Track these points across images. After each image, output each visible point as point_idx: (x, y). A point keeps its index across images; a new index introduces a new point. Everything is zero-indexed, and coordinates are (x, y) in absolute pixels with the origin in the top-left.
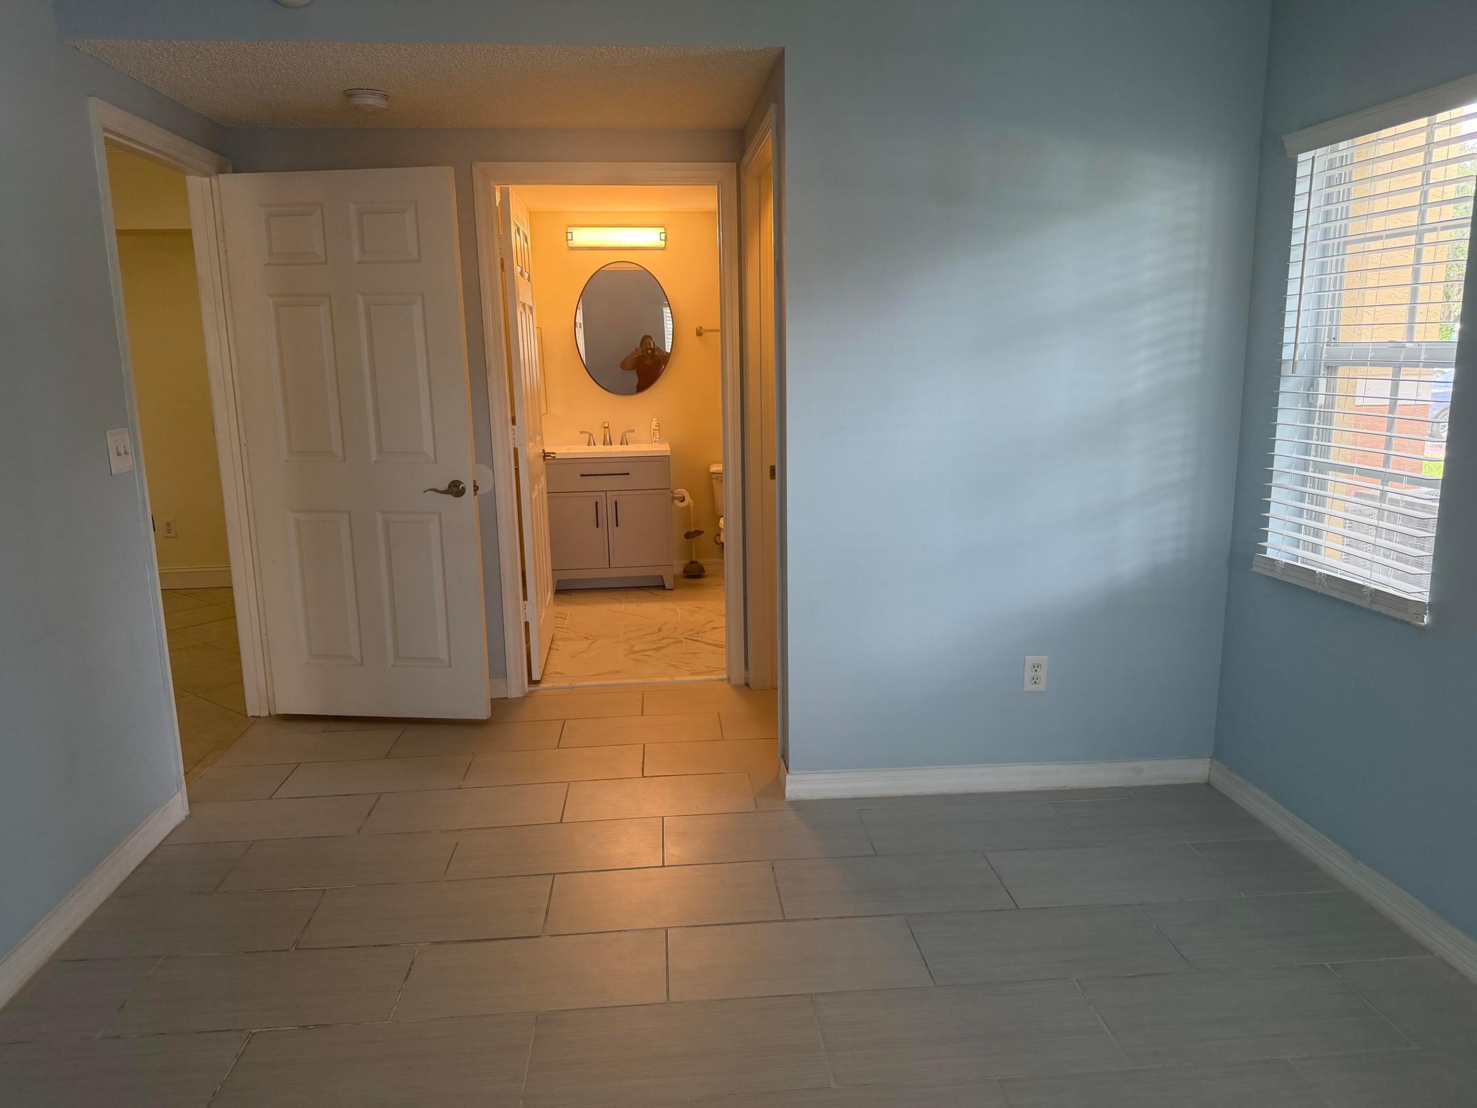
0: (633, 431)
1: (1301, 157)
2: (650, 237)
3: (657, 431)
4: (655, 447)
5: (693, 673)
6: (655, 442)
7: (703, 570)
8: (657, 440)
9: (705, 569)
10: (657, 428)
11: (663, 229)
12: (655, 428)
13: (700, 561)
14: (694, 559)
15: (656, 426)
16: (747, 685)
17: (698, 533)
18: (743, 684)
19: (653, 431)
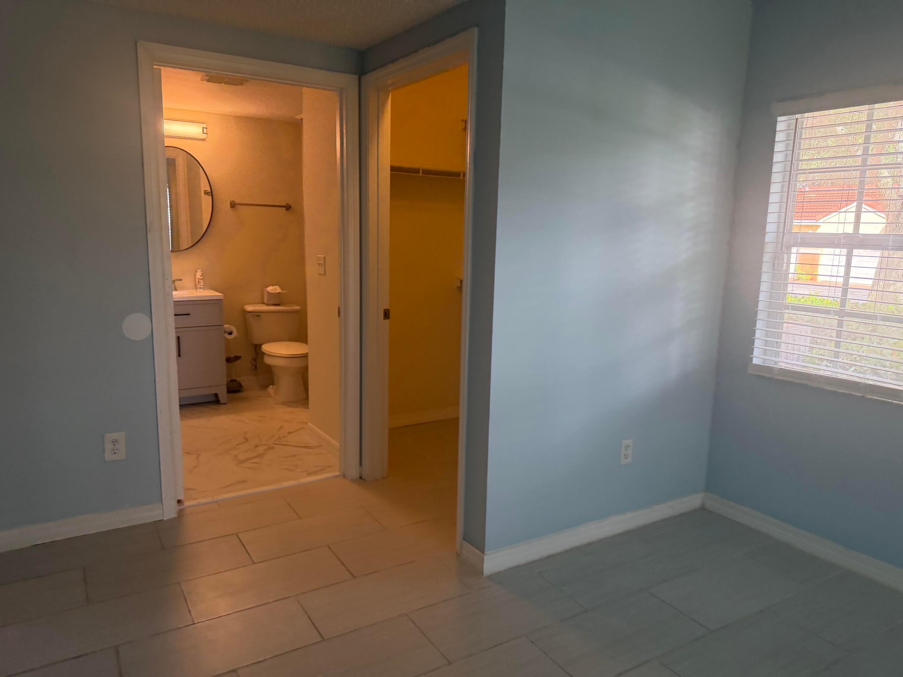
0: (181, 280)
1: (780, 119)
2: (194, 130)
3: (202, 280)
4: (200, 292)
5: (309, 474)
6: (200, 288)
7: (240, 386)
8: (202, 287)
9: (243, 385)
10: (202, 278)
11: (205, 125)
12: (199, 277)
13: (238, 379)
14: (234, 378)
15: (201, 276)
16: (361, 478)
17: (237, 358)
18: (358, 477)
19: (197, 280)
